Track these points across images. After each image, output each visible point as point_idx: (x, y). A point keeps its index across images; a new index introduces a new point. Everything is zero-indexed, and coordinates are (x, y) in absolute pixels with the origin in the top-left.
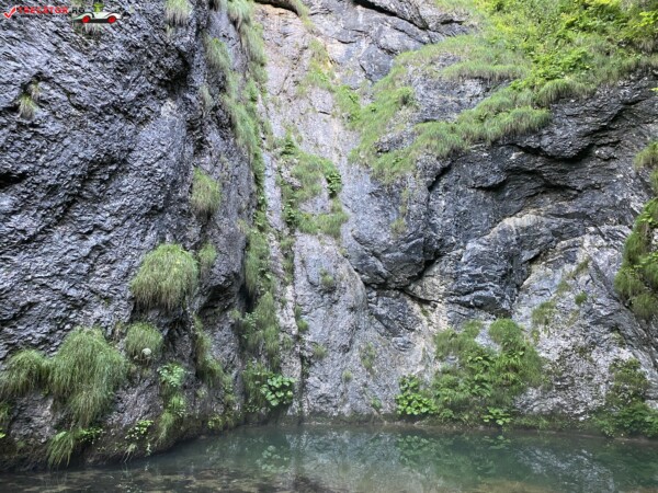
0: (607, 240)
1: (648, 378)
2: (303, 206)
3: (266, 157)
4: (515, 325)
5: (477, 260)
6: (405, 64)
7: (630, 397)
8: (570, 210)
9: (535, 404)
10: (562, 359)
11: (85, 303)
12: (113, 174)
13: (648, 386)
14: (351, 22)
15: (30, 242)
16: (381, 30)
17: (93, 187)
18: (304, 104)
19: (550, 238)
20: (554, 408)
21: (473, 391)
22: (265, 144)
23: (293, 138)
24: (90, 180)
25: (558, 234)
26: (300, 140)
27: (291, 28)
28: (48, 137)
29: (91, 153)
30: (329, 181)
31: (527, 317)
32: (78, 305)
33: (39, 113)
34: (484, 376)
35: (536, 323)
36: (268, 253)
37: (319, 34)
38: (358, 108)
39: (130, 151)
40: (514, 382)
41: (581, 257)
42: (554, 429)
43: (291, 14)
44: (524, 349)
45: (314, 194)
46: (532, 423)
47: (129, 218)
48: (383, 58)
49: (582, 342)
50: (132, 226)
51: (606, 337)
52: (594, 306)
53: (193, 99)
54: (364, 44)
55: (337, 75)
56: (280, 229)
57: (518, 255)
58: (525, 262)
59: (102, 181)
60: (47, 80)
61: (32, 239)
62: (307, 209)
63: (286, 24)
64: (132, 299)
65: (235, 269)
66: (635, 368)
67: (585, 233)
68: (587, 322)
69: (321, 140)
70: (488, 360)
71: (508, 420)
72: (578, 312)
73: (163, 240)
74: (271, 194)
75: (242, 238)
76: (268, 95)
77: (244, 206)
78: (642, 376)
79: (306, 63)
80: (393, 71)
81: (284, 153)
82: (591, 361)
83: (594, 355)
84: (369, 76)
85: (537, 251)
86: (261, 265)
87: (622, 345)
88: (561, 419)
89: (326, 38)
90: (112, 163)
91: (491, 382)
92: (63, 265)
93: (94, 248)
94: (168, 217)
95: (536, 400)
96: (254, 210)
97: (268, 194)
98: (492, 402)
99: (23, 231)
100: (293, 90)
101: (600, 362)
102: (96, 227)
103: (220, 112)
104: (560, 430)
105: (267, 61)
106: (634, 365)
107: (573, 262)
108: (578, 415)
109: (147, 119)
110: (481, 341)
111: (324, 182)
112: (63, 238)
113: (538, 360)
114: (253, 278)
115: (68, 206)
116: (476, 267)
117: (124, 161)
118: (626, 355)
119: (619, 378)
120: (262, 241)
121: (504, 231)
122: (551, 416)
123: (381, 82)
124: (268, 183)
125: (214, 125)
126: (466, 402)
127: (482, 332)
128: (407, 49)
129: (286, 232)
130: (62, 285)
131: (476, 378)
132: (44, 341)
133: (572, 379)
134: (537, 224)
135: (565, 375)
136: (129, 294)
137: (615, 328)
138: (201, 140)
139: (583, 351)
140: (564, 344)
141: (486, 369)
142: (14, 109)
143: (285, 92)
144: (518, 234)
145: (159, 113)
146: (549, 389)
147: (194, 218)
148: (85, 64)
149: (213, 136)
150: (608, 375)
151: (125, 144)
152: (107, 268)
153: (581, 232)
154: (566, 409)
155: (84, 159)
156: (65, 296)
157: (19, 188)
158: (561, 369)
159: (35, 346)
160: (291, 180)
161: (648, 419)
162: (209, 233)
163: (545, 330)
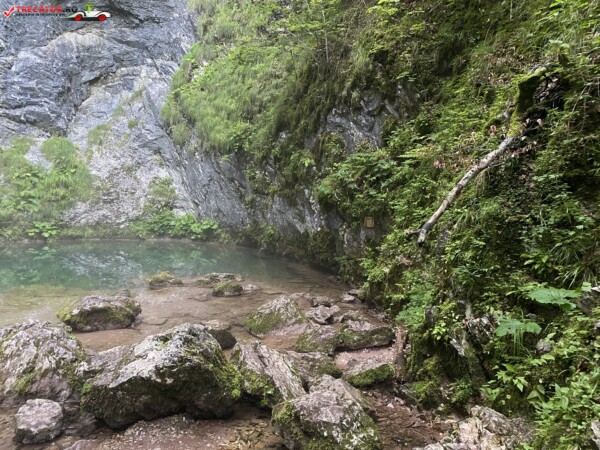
0: (161, 74)
1: (177, 192)
4: (70, 144)
5: (31, 71)
7: (162, 207)
8: (132, 38)
9: (83, 216)
10: (111, 176)
13: (175, 198)
19: (111, 62)
20: (100, 219)
21: (19, 207)
25: (119, 60)
31: (82, 137)
34: (32, 193)
35: (91, 143)
40: (63, 198)
41: (137, 86)
42: (98, 236)
44: (76, 167)
46: (79, 233)
49: (130, 162)
51: (149, 158)
52: (143, 131)
57: (78, 74)
58: (85, 83)
66: (169, 184)
67: (143, 64)
68: (136, 145)
70: (38, 177)
71: (54, 233)
72: (129, 135)
78: (173, 191)
82: (135, 178)
83: (138, 174)
85: (97, 73)
87: (161, 165)
88: (105, 228)
91: (39, 198)
95: (84, 213)
98: (39, 216)
101: (143, 179)
104: (103, 237)
106: (168, 182)
107: (130, 89)
108: (119, 224)
110: (30, 158)
113: (89, 176)
116: (30, 79)
118: (163, 174)
119: (156, 192)
121: (63, 46)
122: (96, 225)
126: (10, 218)
127: (32, 148)
131: (22, 194)
133: (118, 194)
134: (99, 46)
135: (112, 190)
137: (158, 151)
139: (129, 170)
140: (114, 163)
141: (34, 186)
144: (79, 52)
146: (97, 203)
150: (147, 190)
153: (140, 62)
154: (110, 219)
158: (109, 185)
161: (172, 223)
163: (99, 150)
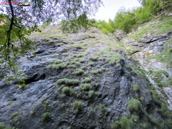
2: (161, 81)
3: (147, 76)
6: (167, 45)
11: (122, 112)
12: (119, 90)
14: (150, 46)
15: (112, 103)
16: (157, 43)
17: (117, 93)
18: (150, 63)
22: (146, 73)
23: (151, 69)
24: (116, 92)
26: (153, 69)
27: (140, 54)
28: (109, 89)
29: (114, 89)
30: (164, 74)
32: (121, 112)
33: (107, 86)
36: (158, 94)
37: (145, 51)
38: (162, 57)
39: (120, 86)
43: (139, 52)
45: (162, 78)
47: (124, 96)
48: (161, 47)
50: (125, 97)
53: (126, 74)
54: (156, 47)
55: (154, 55)
56: (158, 88)
59: (117, 92)
60: (106, 82)
61: (111, 103)
62: (163, 82)
63: (139, 54)
64: (129, 110)
65: (150, 100)
69: (157, 67)
73: (131, 98)
74: (152, 82)
75: (149, 93)
76: (142, 65)
77: (146, 86)
79: (146, 57)
80: (165, 48)
81: (151, 73)
84: (160, 51)
86: (157, 97)
89: (147, 51)
90: (118, 89)
92: (117, 106)
93: (120, 102)
94: (130, 94)
96: (150, 86)
97: (151, 82)
99: (110, 102)
100: (146, 62)
102: (119, 99)
103: (132, 73)
105: (139, 60)
109: (120, 81)
111: (163, 75)
112: (115, 102)
114: (157, 100)
115: (114, 97)
117: (119, 88)
120: (155, 92)
123: (164, 51)
124: (150, 80)
125: (132, 76)
128: (165, 43)
129: (160, 88)
130: (118, 109)
132: (118, 119)
136: (129, 109)
138: (131, 79)
142: (104, 87)
143: (145, 63)
145: (122, 79)
147: (136, 93)
148: (109, 78)
149: (133, 78)
151: (118, 85)
152: (123, 105)
155: (114, 90)
156: (119, 111)
157: (108, 96)
159: (117, 120)
160: (155, 77)
162: (140, 94)
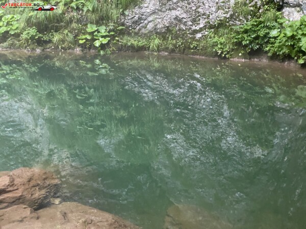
9: (150, 19)
20: (171, 23)
42: (166, 49)
88: (177, 37)
95: (152, 14)
104: (173, 51)
108: (196, 32)
122: (165, 33)
154: (185, 24)
161: (274, 33)
